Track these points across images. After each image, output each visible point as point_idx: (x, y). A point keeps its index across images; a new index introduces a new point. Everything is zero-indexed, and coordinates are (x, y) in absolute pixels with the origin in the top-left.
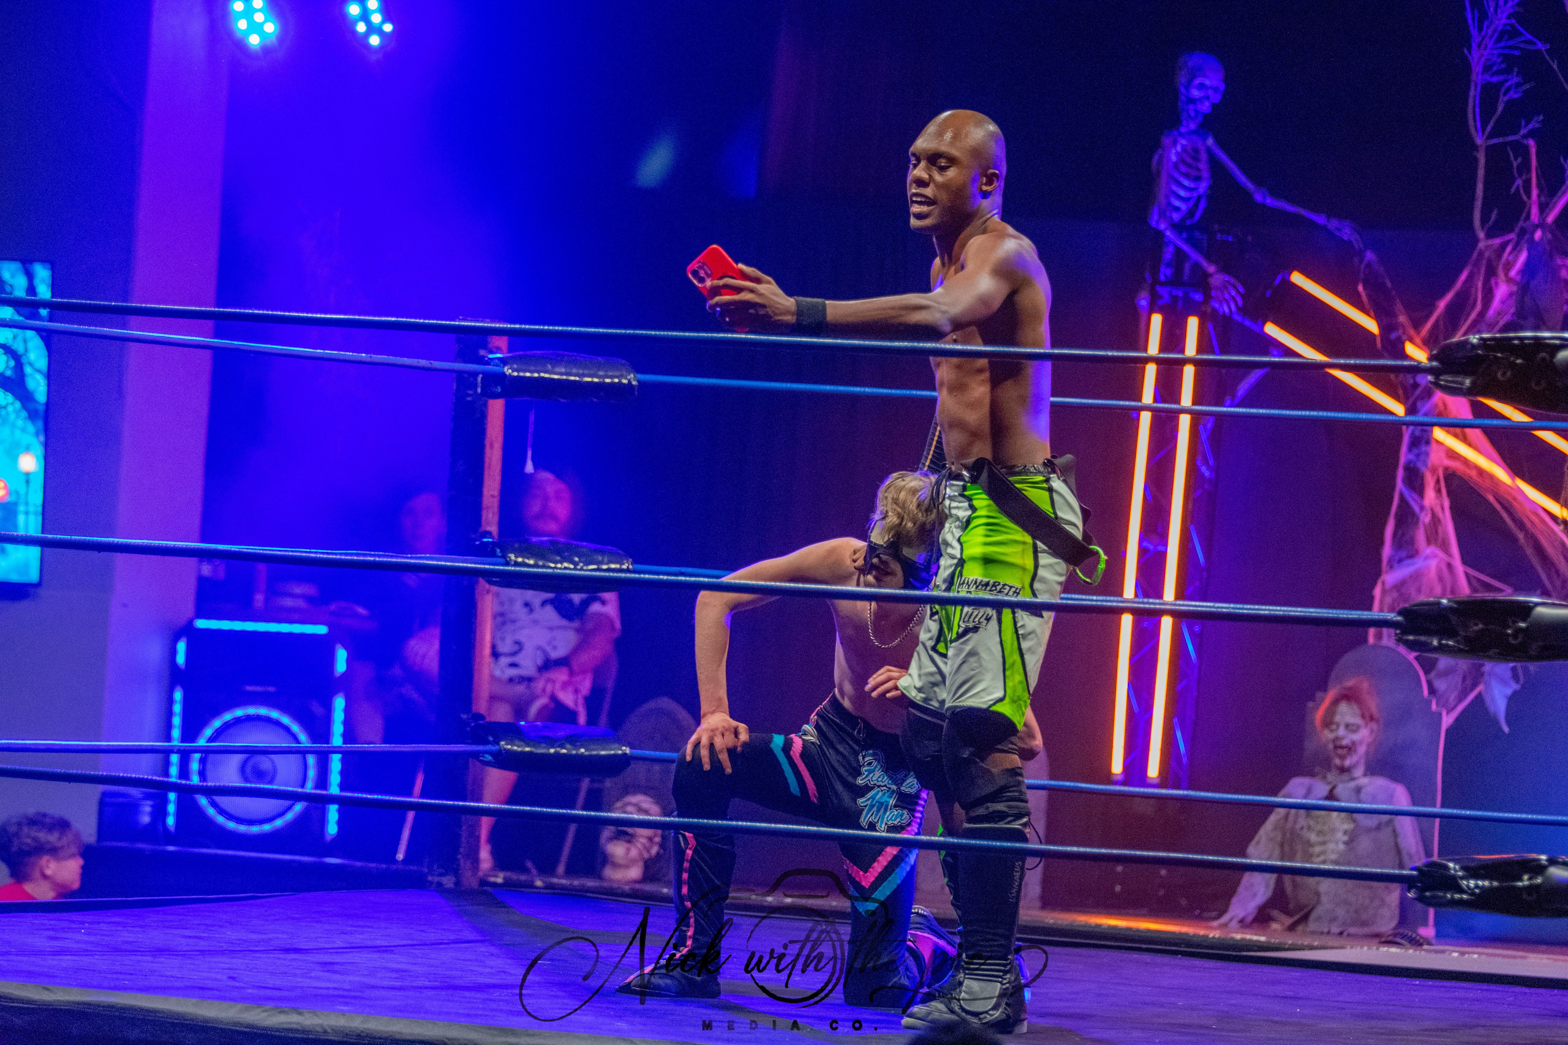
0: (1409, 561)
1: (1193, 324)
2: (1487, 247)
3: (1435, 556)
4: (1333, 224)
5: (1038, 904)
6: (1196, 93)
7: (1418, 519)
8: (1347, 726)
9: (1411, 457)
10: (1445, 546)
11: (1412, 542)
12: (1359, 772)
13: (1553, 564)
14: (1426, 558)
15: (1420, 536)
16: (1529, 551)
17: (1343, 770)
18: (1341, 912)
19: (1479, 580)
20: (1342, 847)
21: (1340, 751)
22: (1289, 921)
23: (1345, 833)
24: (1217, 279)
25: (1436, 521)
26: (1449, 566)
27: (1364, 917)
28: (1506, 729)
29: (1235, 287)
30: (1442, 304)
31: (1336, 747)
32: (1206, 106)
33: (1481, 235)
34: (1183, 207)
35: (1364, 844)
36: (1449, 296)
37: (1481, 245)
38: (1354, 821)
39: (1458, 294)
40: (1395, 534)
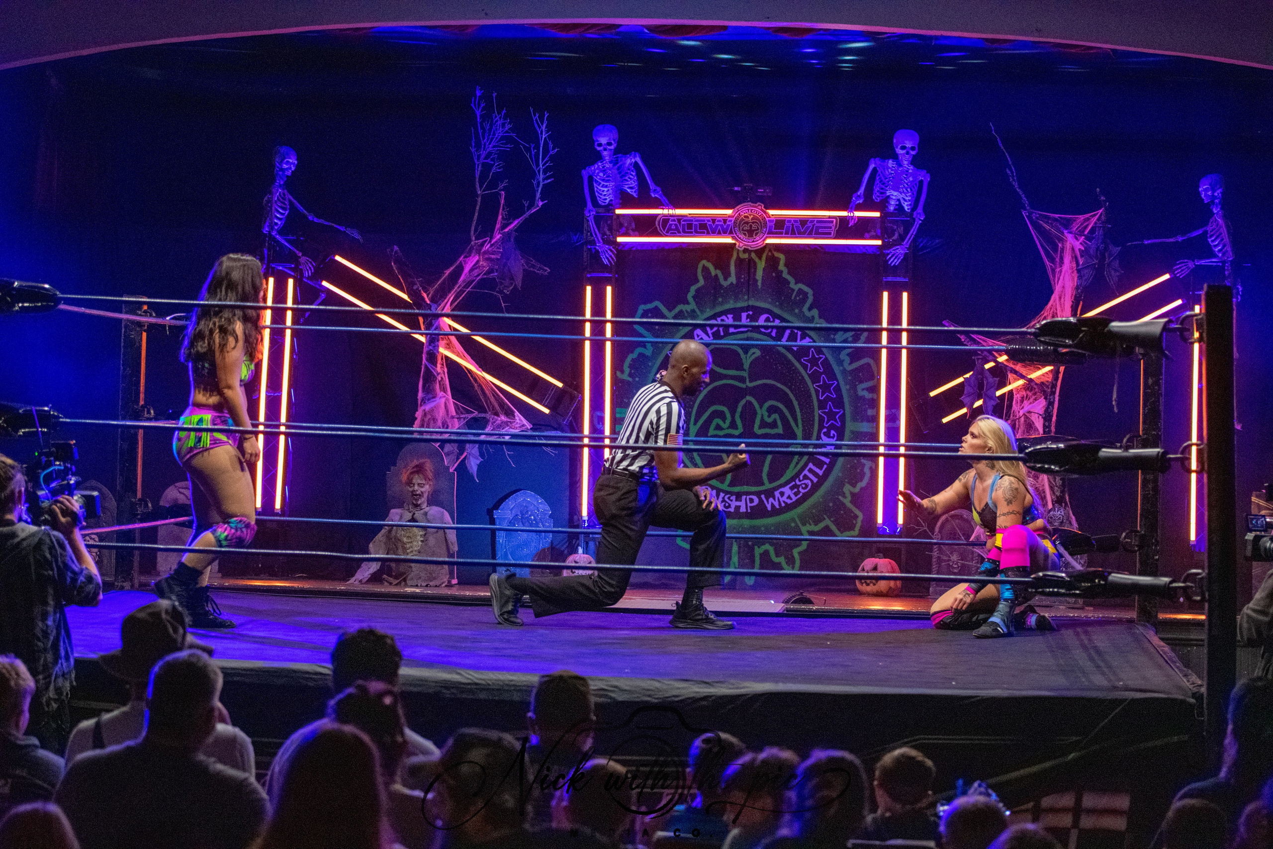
0: (433, 400)
1: (291, 282)
2: (476, 244)
3: (444, 397)
4: (349, 231)
5: (220, 575)
6: (285, 166)
7: (436, 378)
8: (420, 484)
9: (431, 347)
10: (445, 391)
11: (434, 390)
12: (424, 506)
13: (489, 398)
14: (441, 398)
15: (437, 386)
16: (479, 392)
17: (417, 506)
18: (423, 574)
19: (463, 407)
20: (420, 543)
21: (416, 497)
22: (397, 581)
23: (421, 536)
24: (303, 259)
25: (442, 378)
26: (447, 399)
28: (478, 480)
29: (311, 262)
30: (447, 272)
31: (414, 495)
32: (289, 173)
33: (474, 238)
34: (279, 223)
35: (431, 542)
36: (452, 268)
37: (472, 243)
38: (426, 531)
39: (456, 267)
40: (424, 386)
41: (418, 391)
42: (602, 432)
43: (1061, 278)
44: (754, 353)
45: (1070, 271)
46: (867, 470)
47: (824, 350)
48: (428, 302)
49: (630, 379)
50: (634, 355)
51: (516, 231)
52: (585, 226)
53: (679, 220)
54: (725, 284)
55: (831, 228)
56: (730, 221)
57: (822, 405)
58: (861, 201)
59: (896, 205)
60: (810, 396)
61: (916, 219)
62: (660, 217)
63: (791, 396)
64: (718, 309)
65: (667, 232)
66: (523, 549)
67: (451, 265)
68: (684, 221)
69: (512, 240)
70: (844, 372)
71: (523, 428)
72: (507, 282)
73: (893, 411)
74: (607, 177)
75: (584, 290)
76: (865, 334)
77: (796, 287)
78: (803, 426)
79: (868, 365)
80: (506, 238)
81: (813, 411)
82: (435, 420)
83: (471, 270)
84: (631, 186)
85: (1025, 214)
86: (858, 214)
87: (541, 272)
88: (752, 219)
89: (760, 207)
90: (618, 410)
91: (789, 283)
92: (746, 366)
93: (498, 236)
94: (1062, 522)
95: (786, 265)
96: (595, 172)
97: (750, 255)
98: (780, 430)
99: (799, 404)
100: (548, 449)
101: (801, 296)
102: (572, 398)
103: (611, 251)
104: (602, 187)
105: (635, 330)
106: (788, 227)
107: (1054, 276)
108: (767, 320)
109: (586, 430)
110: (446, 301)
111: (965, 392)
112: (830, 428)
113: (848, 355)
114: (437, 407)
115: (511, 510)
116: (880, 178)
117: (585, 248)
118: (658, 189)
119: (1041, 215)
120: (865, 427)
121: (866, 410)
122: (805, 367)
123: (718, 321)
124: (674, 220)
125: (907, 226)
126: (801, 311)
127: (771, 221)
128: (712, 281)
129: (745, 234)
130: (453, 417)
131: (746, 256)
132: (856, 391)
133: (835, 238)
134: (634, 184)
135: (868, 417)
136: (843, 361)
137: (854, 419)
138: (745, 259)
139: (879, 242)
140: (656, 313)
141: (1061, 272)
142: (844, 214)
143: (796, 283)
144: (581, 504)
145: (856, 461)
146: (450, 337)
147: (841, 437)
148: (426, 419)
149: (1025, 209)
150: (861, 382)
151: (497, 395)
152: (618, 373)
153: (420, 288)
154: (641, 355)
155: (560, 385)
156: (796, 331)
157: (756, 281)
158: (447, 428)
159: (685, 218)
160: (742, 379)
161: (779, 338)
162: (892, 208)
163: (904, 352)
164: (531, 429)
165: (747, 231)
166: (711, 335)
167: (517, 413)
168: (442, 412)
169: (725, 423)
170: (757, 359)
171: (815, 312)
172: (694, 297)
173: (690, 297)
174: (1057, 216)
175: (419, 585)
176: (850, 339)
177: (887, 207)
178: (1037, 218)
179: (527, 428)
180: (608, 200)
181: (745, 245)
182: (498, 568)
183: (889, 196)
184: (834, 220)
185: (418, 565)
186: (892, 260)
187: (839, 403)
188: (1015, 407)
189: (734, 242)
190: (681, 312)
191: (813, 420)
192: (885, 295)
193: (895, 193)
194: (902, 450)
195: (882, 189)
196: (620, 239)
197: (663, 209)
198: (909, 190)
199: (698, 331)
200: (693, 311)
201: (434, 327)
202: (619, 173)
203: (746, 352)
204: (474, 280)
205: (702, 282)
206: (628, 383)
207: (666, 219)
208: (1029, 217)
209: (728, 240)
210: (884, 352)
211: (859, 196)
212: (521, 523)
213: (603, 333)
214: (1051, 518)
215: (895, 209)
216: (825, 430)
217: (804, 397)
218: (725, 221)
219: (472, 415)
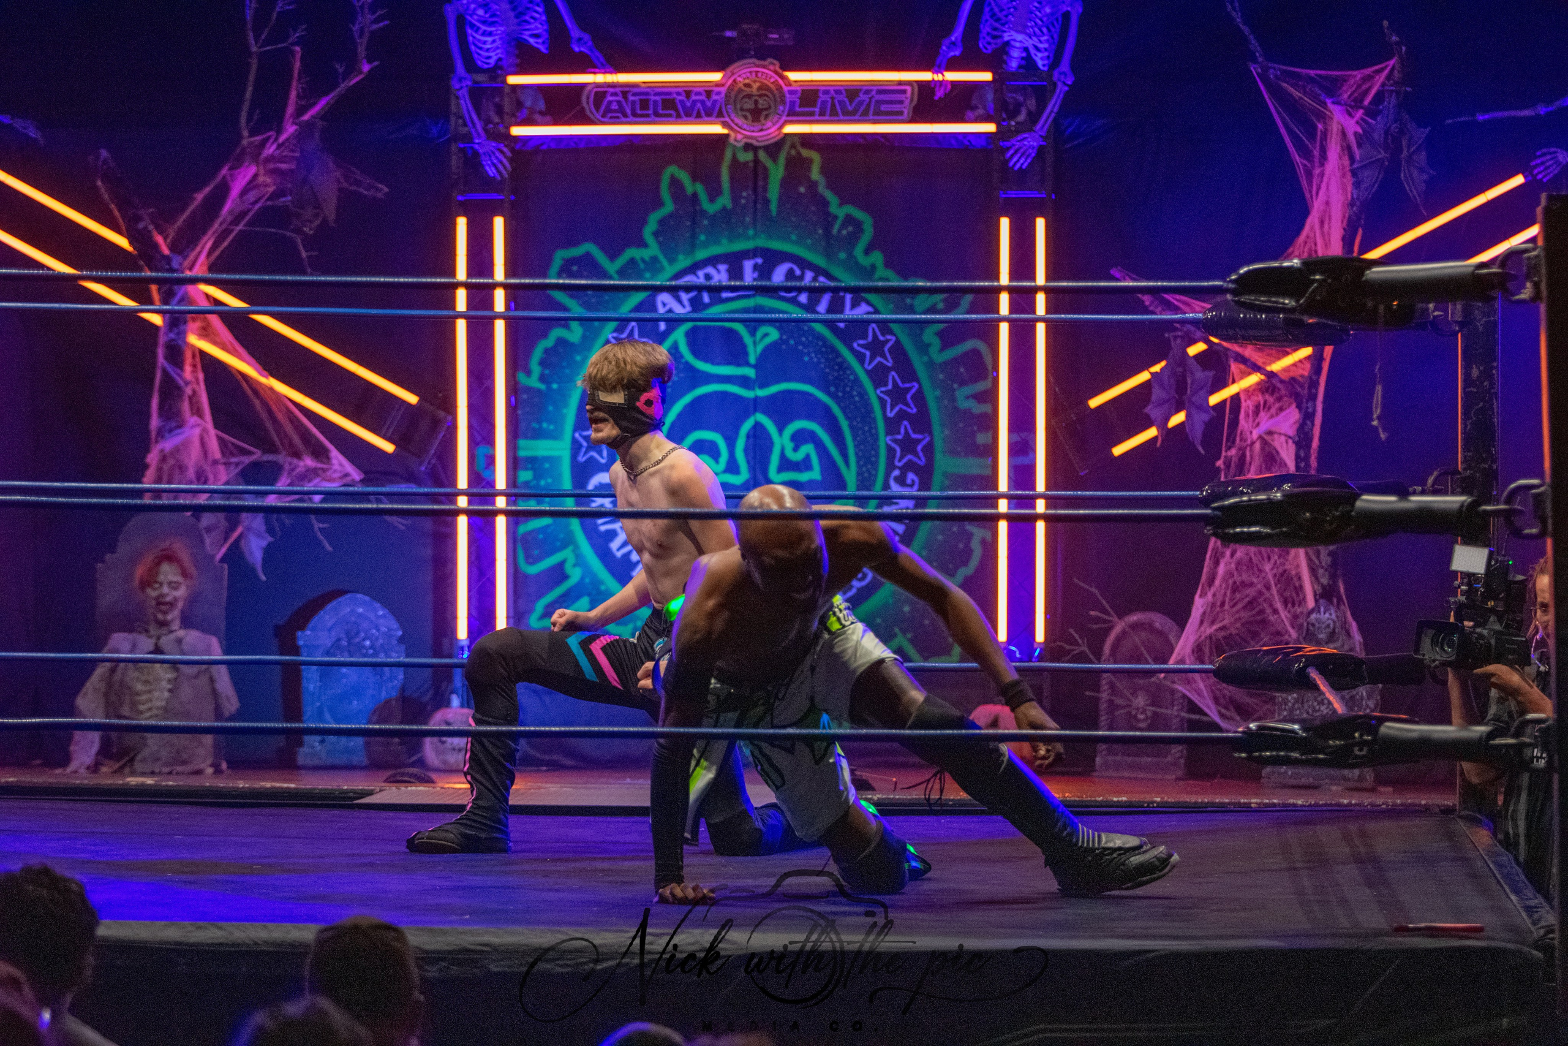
0: (179, 431)
2: (250, 143)
3: (198, 425)
4: (18, 124)
7: (183, 392)
8: (170, 583)
9: (172, 335)
10: (199, 413)
11: (180, 413)
12: (176, 625)
13: (281, 426)
14: (193, 426)
15: (185, 406)
16: (264, 415)
17: (163, 624)
18: (164, 753)
19: (233, 444)
20: (166, 694)
21: (164, 608)
22: (117, 766)
23: (169, 681)
25: (194, 392)
26: (205, 430)
27: (185, 756)
28: (264, 578)
30: (199, 197)
31: (159, 603)
33: (245, 133)
35: (186, 692)
36: (207, 190)
37: (245, 142)
38: (177, 670)
39: (216, 187)
40: (161, 407)
41: (147, 416)
42: (492, 484)
43: (1324, 186)
44: (766, 335)
45: (1338, 174)
46: (976, 545)
47: (892, 326)
48: (166, 251)
49: (542, 387)
50: (549, 342)
51: (323, 118)
52: (453, 109)
53: (625, 94)
54: (711, 208)
55: (901, 102)
56: (718, 93)
57: (892, 426)
58: (957, 53)
59: (1022, 58)
60: (869, 410)
61: (1060, 85)
62: (589, 88)
63: (836, 410)
64: (701, 255)
65: (603, 116)
66: (350, 703)
67: (205, 183)
68: (634, 94)
69: (317, 135)
70: (931, 365)
71: (347, 480)
72: (309, 212)
73: (1024, 435)
74: (491, 16)
75: (455, 224)
76: (968, 298)
77: (839, 210)
78: (859, 466)
79: (976, 352)
80: (306, 131)
81: (876, 439)
82: (182, 468)
83: (244, 192)
84: (535, 34)
85: (1255, 70)
86: (951, 76)
87: (371, 193)
88: (759, 89)
89: (772, 67)
90: (522, 443)
91: (826, 203)
92: (752, 359)
93: (290, 129)
94: (1333, 633)
95: (824, 171)
96: (468, 8)
97: (756, 156)
98: (815, 474)
99: (851, 427)
100: (394, 520)
101: (850, 229)
102: (436, 423)
103: (502, 152)
104: (485, 34)
105: (551, 298)
106: (824, 103)
107: (1310, 183)
108: (790, 275)
109: (462, 483)
110: (198, 249)
111: (1154, 398)
112: (904, 469)
113: (940, 334)
114: (186, 444)
115: (329, 630)
116: (992, 10)
117: (454, 148)
118: (586, 37)
119: (1283, 72)
120: (972, 466)
121: (973, 434)
122: (860, 358)
123: (699, 279)
124: (615, 94)
125: (1042, 95)
126: (851, 256)
127: (791, 92)
128: (688, 204)
129: (745, 117)
130: (215, 462)
131: (748, 157)
132: (953, 399)
133: (912, 120)
134: (538, 27)
135: (978, 447)
136: (929, 345)
137: (953, 453)
138: (747, 163)
139: (990, 128)
140: (588, 265)
141: (1322, 175)
142: (926, 76)
143: (841, 205)
144: (455, 618)
145: (955, 529)
146: (209, 316)
147: (925, 485)
148: (166, 467)
149: (1255, 60)
150: (963, 383)
151: (298, 420)
152: (521, 377)
153: (151, 227)
154: (561, 342)
155: (412, 399)
156: (841, 294)
157: (767, 202)
158: (205, 483)
159: (636, 90)
160: (744, 382)
161: (810, 308)
162: (1014, 64)
163: (1041, 329)
164: (361, 481)
165: (748, 110)
166: (686, 303)
167: (335, 453)
168: (195, 451)
169: (717, 462)
170: (774, 345)
171: (877, 258)
172: (656, 234)
173: (648, 233)
174: (1312, 73)
175: (157, 770)
176: (941, 306)
177: (1006, 63)
178: (1276, 76)
179: (353, 480)
180: (495, 58)
181: (746, 137)
182: (307, 738)
183: (1008, 43)
184: (908, 88)
185: (157, 736)
186: (1015, 159)
187: (922, 422)
188: (1243, 423)
189: (725, 131)
190: (632, 261)
191: (877, 456)
192: (1005, 223)
193: (1019, 37)
194: (1041, 506)
195: (995, 29)
196: (517, 131)
197: (595, 73)
198: (1045, 30)
199: (664, 297)
200: (654, 259)
201: (177, 299)
202: (514, 9)
203: (753, 333)
204: (249, 210)
205: (669, 207)
206: (539, 391)
207: (601, 92)
208: (1264, 77)
209: (716, 129)
210: (1004, 329)
211: (953, 43)
212: (346, 654)
213: (489, 304)
214: (1313, 625)
215: (1020, 67)
216: (896, 473)
217: (860, 413)
218: (709, 93)
219: (253, 458)
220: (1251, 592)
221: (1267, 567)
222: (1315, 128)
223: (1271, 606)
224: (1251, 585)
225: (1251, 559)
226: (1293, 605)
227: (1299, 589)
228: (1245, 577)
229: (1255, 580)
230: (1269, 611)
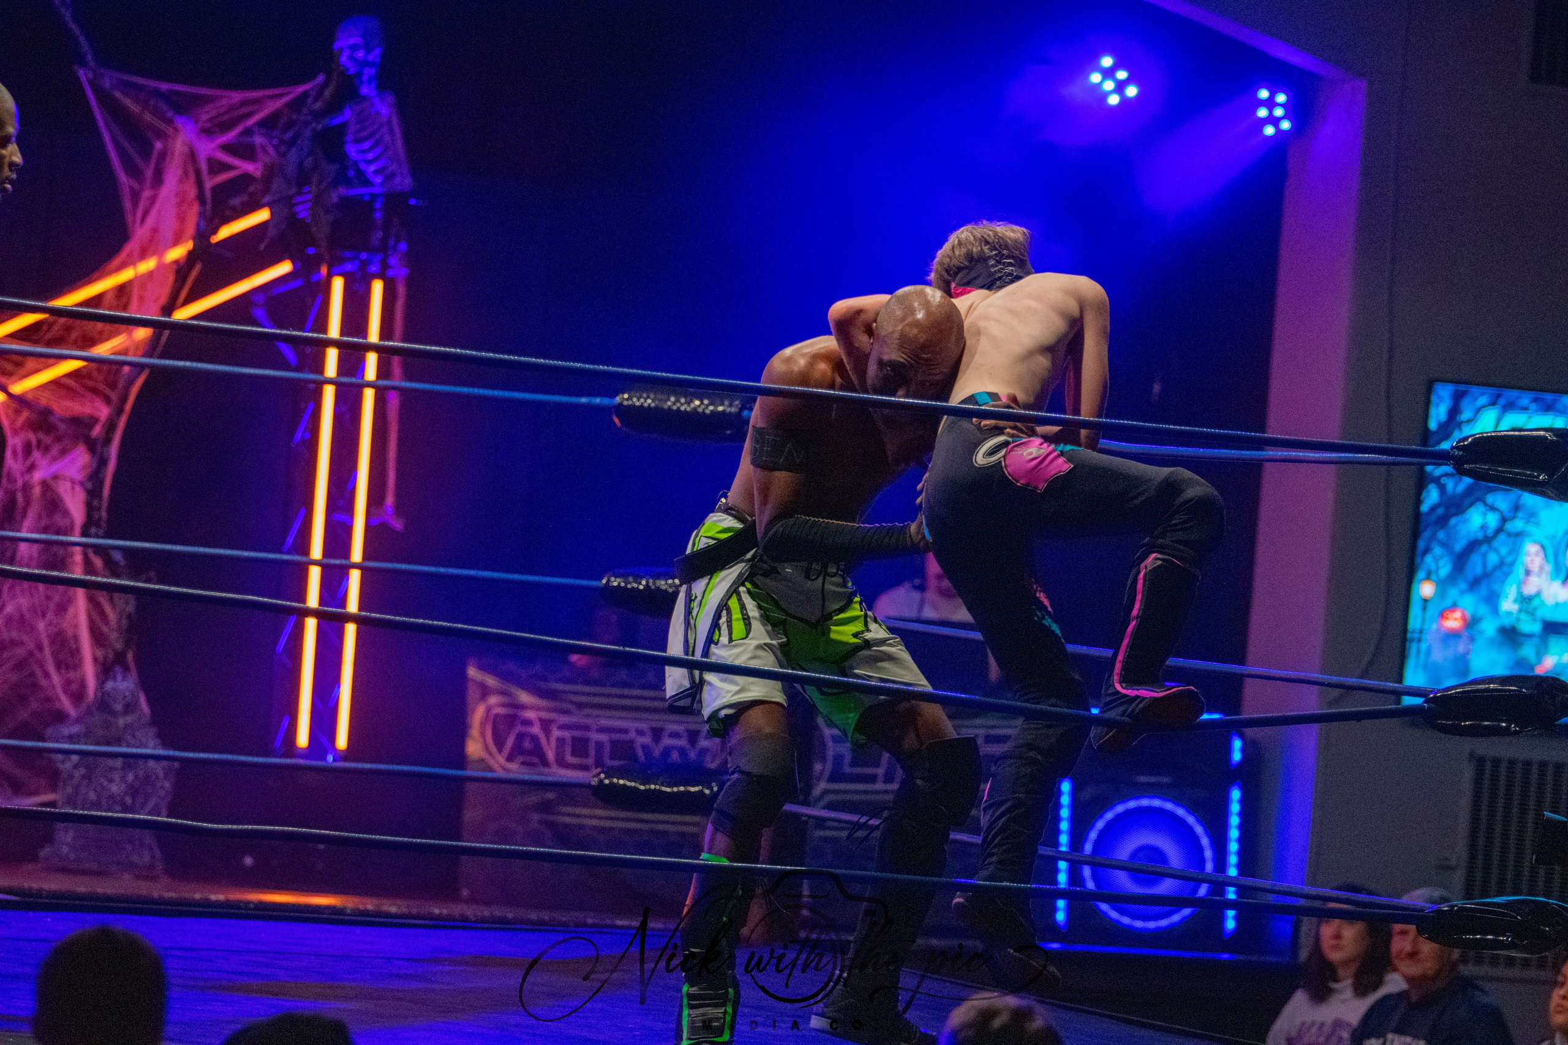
43: (153, 213)
85: (83, 75)
94: (129, 704)
107: (135, 205)
119: (124, 81)
141: (153, 200)
149: (84, 64)
174: (164, 86)
178: (113, 86)
188: (12, 463)
208: (94, 84)
220: (20, 652)
221: (41, 625)
222: (152, 147)
223: (42, 667)
224: (21, 643)
225: (22, 616)
226: (67, 669)
227: (76, 652)
228: (14, 634)
229: (25, 638)
230: (39, 673)
